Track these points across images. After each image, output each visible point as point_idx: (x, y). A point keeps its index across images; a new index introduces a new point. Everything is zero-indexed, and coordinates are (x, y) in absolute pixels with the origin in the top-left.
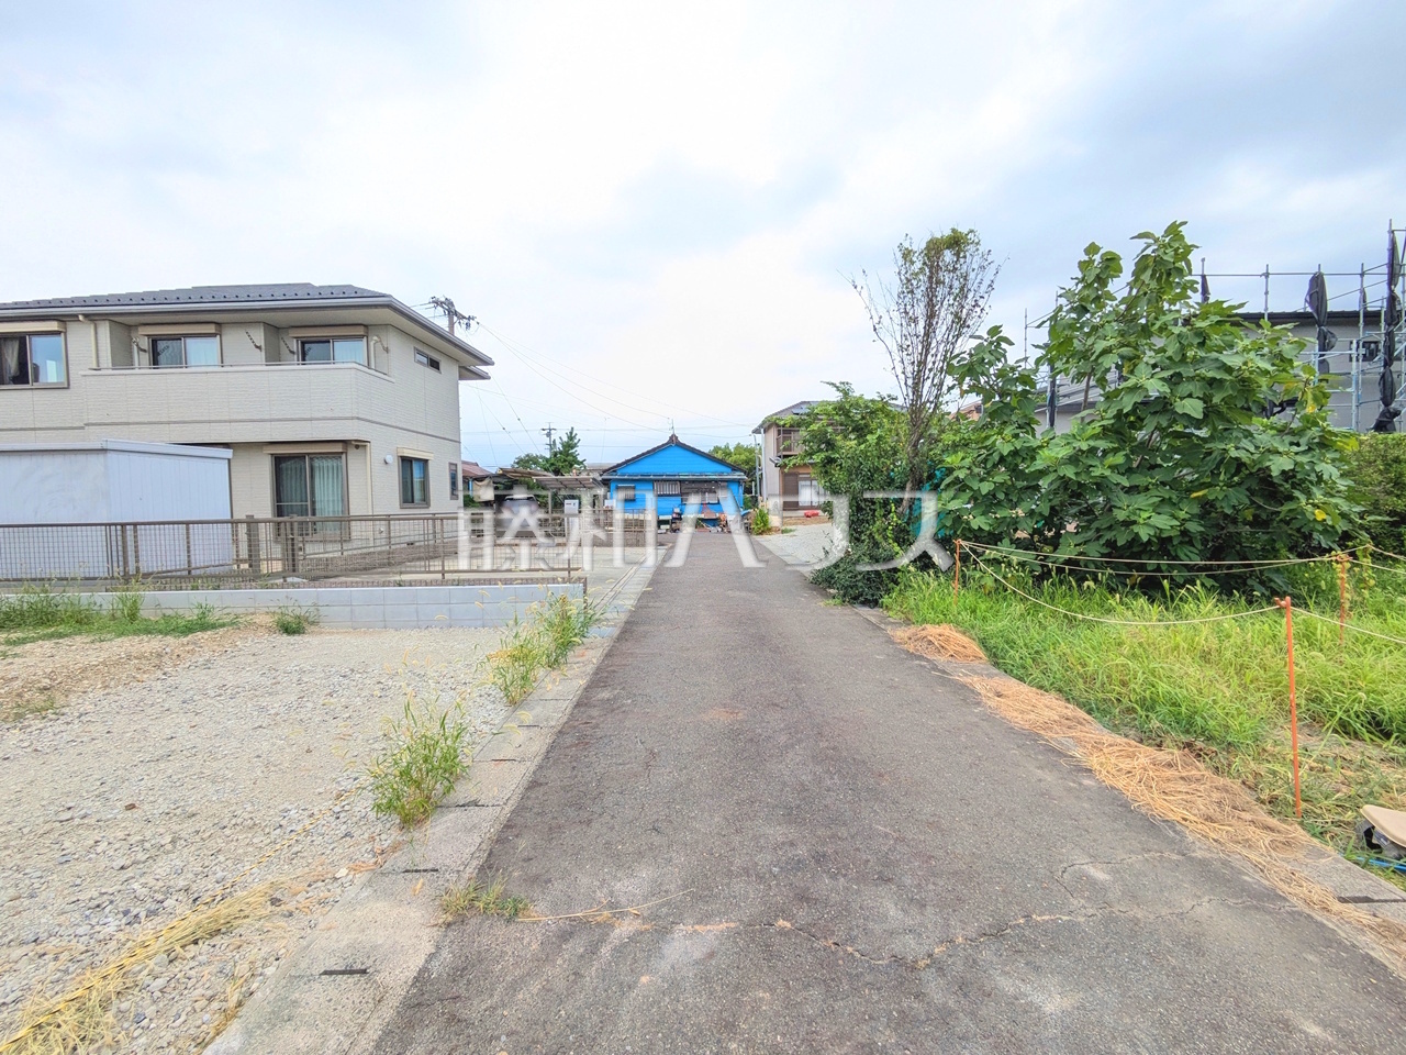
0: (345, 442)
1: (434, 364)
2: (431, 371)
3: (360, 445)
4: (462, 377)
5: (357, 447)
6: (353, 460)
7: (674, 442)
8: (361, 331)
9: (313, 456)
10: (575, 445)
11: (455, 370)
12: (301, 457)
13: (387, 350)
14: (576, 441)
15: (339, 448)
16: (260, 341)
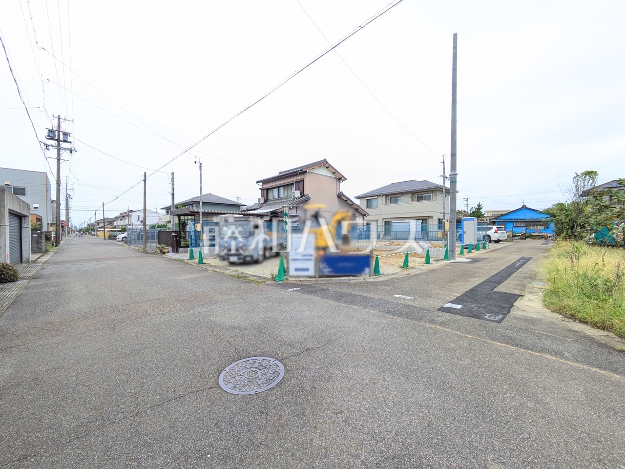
0: (428, 217)
3: (431, 217)
6: (430, 220)
7: (524, 208)
8: (431, 192)
10: (481, 208)
13: (437, 196)
14: (481, 207)
15: (427, 218)
16: (411, 196)
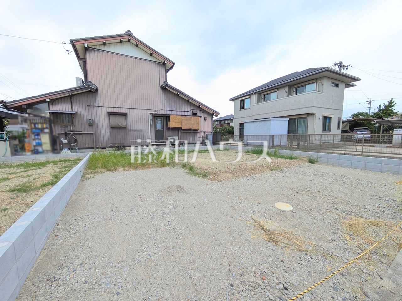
0: (308, 114)
1: (337, 85)
2: (336, 88)
3: (312, 114)
4: (346, 87)
5: (311, 115)
6: (310, 119)
8: (315, 81)
9: (298, 118)
10: (393, 106)
11: (344, 85)
12: (295, 119)
13: (323, 85)
14: (394, 104)
15: (306, 116)
16: (287, 90)
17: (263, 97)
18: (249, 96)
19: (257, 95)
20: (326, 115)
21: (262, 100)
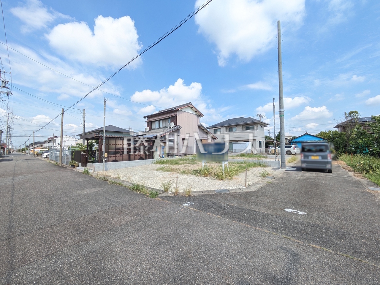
1: (262, 127)
2: (261, 128)
7: (307, 134)
8: (254, 124)
13: (257, 127)
16: (242, 127)
17: (228, 128)
18: (220, 128)
19: (225, 128)
20: (260, 140)
21: (228, 131)
